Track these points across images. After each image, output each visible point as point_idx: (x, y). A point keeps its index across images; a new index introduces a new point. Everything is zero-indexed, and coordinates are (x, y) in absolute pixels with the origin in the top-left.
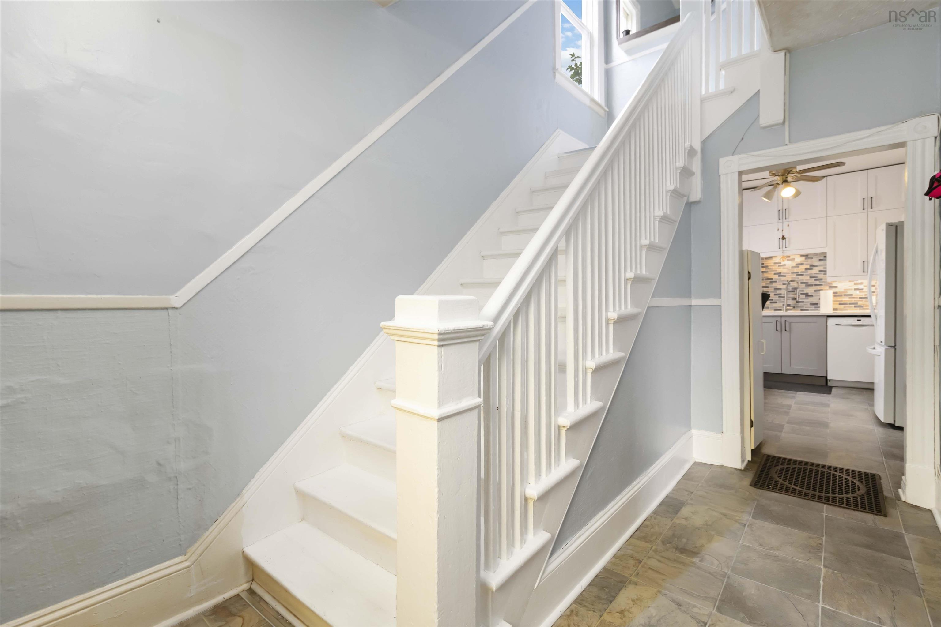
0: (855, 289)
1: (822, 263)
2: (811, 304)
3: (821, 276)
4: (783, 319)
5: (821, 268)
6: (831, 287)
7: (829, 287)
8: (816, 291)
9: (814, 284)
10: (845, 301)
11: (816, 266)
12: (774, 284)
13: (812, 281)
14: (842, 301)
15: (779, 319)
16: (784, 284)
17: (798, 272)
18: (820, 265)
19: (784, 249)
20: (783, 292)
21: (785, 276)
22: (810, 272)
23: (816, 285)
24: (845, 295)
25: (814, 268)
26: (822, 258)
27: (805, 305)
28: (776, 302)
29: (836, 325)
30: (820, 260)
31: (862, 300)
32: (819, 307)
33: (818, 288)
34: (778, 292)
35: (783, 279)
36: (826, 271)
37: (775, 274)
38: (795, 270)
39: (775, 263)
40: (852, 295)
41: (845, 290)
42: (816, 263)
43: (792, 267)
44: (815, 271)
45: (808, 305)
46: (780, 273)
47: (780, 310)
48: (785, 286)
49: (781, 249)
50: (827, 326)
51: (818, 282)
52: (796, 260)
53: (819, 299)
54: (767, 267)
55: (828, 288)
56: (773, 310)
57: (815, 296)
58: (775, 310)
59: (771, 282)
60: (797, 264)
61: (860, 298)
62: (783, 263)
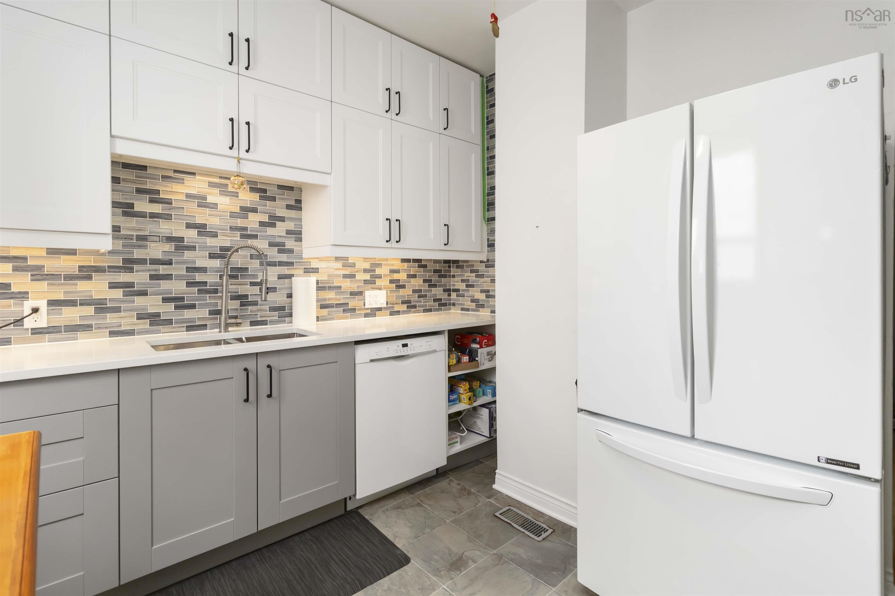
0: (345, 276)
1: (292, 214)
2: (272, 309)
3: (290, 244)
4: (263, 362)
5: (290, 225)
6: (309, 271)
7: (305, 268)
8: (280, 277)
9: (277, 260)
10: (330, 299)
11: (282, 219)
12: (188, 255)
13: (273, 254)
14: (325, 300)
15: (251, 364)
16: (212, 256)
17: (246, 229)
18: (291, 219)
19: (243, 154)
20: (211, 279)
21: (215, 235)
22: (270, 231)
23: (281, 264)
24: (330, 288)
25: (278, 223)
26: (293, 203)
27: (259, 310)
28: (193, 306)
29: (372, 361)
30: (289, 207)
31: (354, 297)
32: (291, 315)
33: (285, 270)
34: (199, 277)
35: (210, 241)
36: (300, 233)
37: (189, 226)
38: (240, 223)
39: (188, 196)
40: (340, 287)
41: (329, 276)
42: (281, 212)
43: (233, 215)
44: (281, 229)
45: (266, 311)
46: (204, 226)
47: (204, 327)
48: (217, 263)
49: (234, 153)
50: (355, 364)
51: (284, 258)
52: (241, 196)
53: (290, 296)
54: (169, 202)
55: (301, 272)
56: (185, 329)
57: (280, 289)
58: (190, 328)
59: (177, 248)
60: (242, 208)
61: (352, 294)
62: (210, 199)
